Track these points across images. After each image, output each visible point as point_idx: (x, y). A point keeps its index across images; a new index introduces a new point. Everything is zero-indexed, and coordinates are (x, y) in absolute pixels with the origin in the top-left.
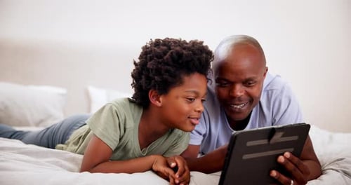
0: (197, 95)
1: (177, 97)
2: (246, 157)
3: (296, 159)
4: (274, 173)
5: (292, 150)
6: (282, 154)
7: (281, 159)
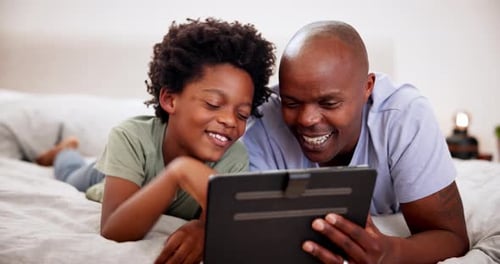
0: (224, 101)
1: (193, 99)
2: (239, 217)
3: (351, 227)
4: (309, 246)
5: (344, 210)
6: (323, 217)
7: (319, 224)
